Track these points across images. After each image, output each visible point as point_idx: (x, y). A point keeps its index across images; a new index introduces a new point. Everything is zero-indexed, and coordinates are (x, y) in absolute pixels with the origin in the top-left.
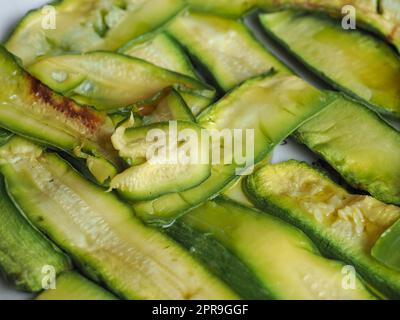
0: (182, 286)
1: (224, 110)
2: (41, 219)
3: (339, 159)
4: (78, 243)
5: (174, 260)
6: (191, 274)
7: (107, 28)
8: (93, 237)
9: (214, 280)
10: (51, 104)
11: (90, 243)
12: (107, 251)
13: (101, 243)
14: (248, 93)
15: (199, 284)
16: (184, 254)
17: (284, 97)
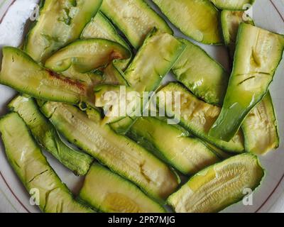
0: (138, 162)
1: (137, 63)
2: (75, 140)
3: (191, 83)
4: (93, 149)
5: (133, 150)
6: (140, 154)
7: (70, 18)
8: (99, 145)
9: (149, 154)
10: (61, 79)
11: (98, 147)
12: (106, 151)
13: (102, 147)
14: (146, 50)
15: (144, 159)
16: (135, 145)
17: (163, 50)
